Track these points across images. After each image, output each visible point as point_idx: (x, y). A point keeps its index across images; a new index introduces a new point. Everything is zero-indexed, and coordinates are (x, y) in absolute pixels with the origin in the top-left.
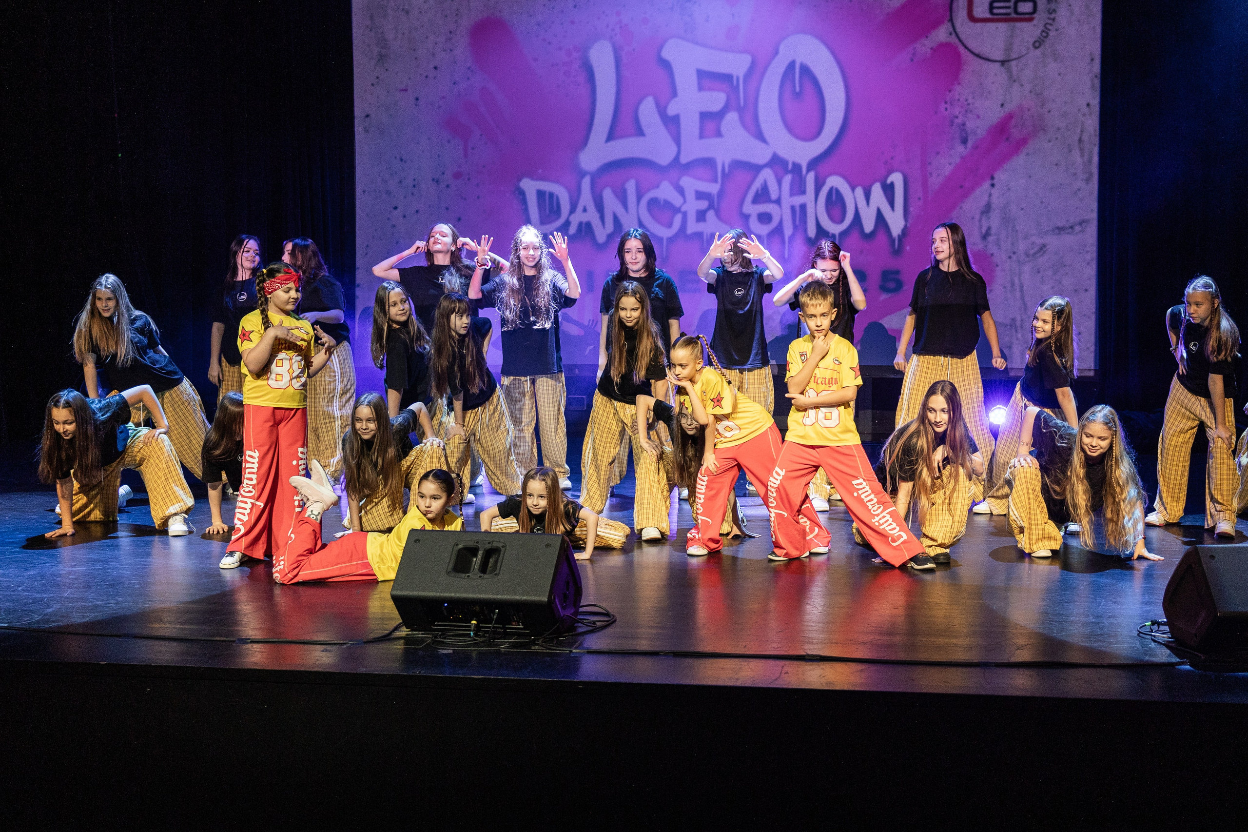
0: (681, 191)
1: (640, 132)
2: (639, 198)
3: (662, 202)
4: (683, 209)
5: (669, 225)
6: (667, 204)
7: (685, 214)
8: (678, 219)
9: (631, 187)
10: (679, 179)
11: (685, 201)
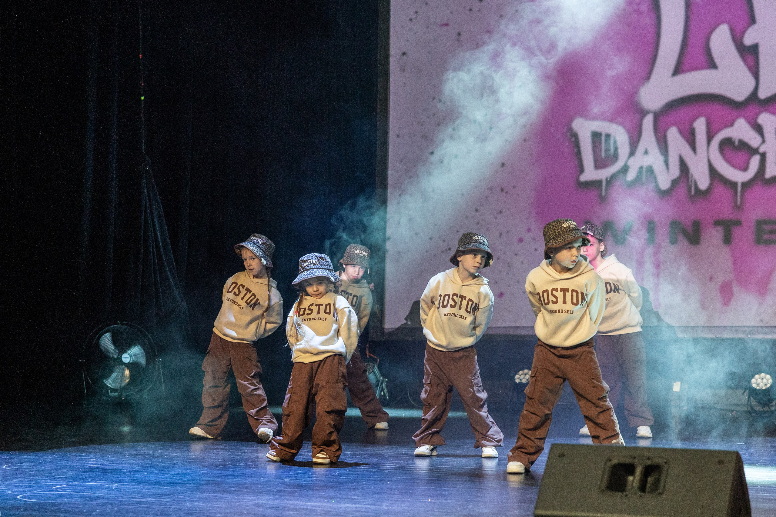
0: (759, 129)
1: (713, 65)
2: (709, 140)
3: (737, 143)
4: (761, 150)
5: (745, 168)
6: (743, 145)
7: (763, 156)
8: (755, 162)
9: (700, 125)
10: (756, 117)
11: (764, 142)
